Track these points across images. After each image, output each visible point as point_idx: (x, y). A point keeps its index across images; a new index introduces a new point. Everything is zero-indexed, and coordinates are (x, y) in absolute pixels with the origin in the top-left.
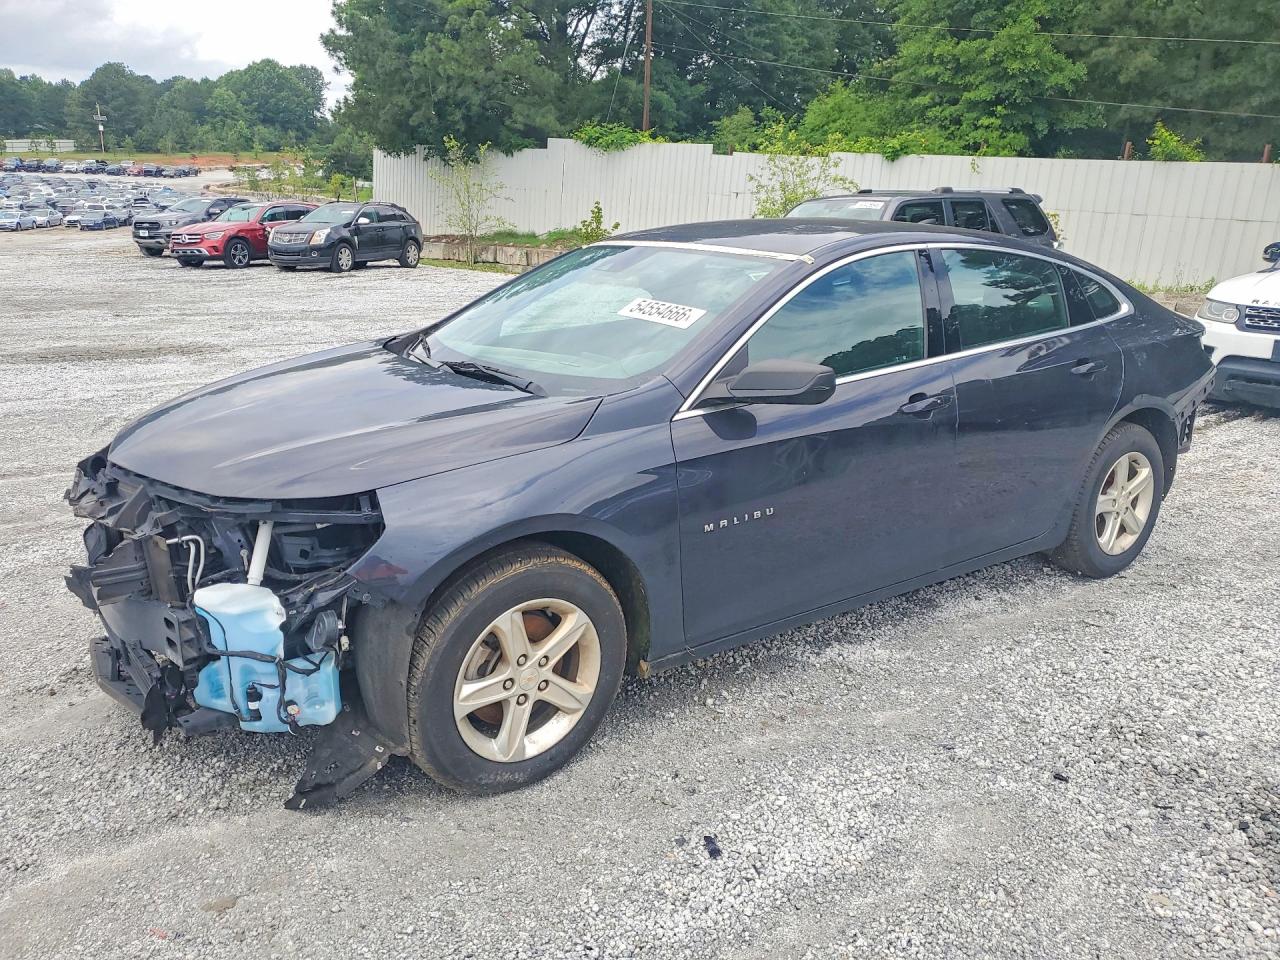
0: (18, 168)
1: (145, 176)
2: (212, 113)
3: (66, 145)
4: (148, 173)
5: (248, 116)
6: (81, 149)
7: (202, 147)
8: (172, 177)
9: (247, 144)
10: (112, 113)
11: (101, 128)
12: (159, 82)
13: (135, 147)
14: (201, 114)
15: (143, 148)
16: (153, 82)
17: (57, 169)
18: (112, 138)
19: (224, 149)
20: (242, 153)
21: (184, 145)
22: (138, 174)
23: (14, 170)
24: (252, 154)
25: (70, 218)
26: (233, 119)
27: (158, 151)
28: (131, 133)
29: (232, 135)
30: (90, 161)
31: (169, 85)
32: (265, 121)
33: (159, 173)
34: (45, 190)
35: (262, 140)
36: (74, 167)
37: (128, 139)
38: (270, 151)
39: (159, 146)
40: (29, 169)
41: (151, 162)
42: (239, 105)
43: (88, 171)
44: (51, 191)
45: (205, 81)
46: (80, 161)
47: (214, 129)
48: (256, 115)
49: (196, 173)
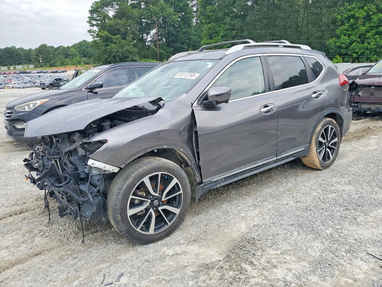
0: (20, 73)
1: (53, 73)
2: (69, 55)
3: (31, 66)
4: (53, 72)
5: (79, 55)
6: (35, 67)
7: (67, 64)
8: (60, 73)
9: (79, 63)
10: (44, 57)
11: (41, 61)
12: (56, 47)
13: (50, 65)
14: (67, 56)
15: (51, 66)
16: (54, 47)
17: (30, 73)
18: (44, 64)
19: (73, 64)
20: (78, 65)
21: (62, 64)
22: (51, 73)
23: (19, 74)
24: (81, 65)
25: (35, 85)
26: (76, 56)
27: (56, 66)
28: (48, 62)
29: (75, 61)
30: (39, 70)
31: (58, 48)
32: (84, 56)
33: (56, 72)
34: (28, 78)
35: (83, 62)
36: (35, 72)
37: (48, 64)
38: (86, 64)
39: (56, 65)
40: (23, 73)
41: (54, 69)
42: (77, 53)
43: (38, 73)
44: (29, 79)
45: (68, 47)
46: (36, 70)
47: (71, 59)
48: (81, 55)
49: (66, 71)
